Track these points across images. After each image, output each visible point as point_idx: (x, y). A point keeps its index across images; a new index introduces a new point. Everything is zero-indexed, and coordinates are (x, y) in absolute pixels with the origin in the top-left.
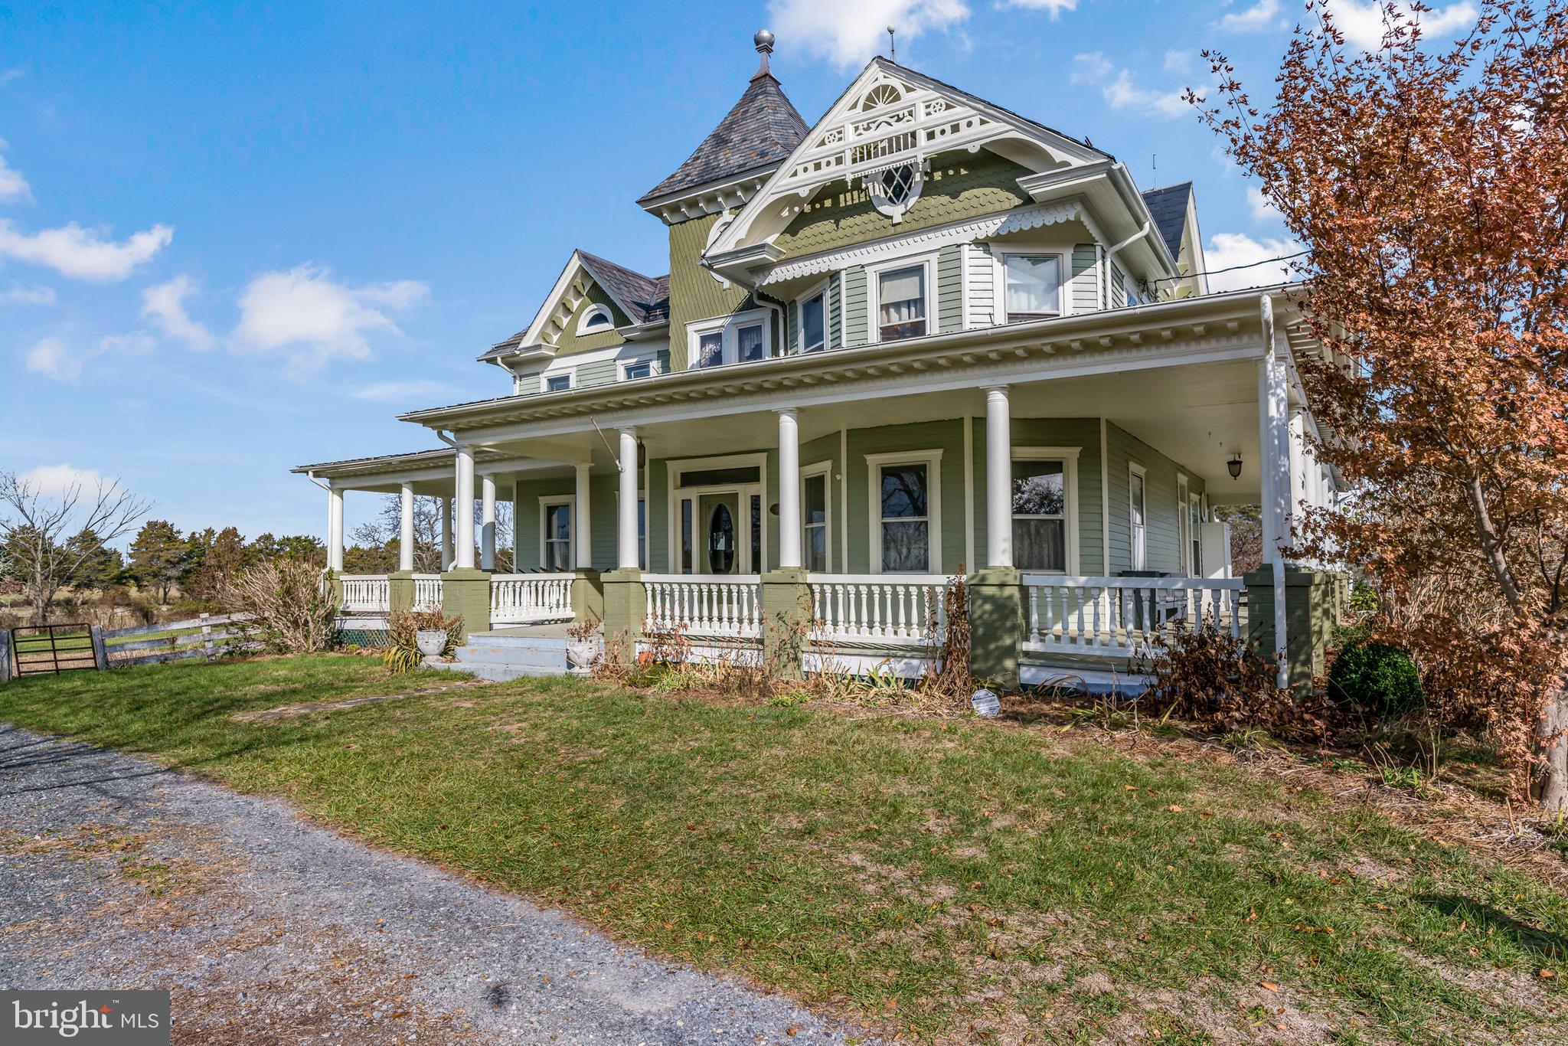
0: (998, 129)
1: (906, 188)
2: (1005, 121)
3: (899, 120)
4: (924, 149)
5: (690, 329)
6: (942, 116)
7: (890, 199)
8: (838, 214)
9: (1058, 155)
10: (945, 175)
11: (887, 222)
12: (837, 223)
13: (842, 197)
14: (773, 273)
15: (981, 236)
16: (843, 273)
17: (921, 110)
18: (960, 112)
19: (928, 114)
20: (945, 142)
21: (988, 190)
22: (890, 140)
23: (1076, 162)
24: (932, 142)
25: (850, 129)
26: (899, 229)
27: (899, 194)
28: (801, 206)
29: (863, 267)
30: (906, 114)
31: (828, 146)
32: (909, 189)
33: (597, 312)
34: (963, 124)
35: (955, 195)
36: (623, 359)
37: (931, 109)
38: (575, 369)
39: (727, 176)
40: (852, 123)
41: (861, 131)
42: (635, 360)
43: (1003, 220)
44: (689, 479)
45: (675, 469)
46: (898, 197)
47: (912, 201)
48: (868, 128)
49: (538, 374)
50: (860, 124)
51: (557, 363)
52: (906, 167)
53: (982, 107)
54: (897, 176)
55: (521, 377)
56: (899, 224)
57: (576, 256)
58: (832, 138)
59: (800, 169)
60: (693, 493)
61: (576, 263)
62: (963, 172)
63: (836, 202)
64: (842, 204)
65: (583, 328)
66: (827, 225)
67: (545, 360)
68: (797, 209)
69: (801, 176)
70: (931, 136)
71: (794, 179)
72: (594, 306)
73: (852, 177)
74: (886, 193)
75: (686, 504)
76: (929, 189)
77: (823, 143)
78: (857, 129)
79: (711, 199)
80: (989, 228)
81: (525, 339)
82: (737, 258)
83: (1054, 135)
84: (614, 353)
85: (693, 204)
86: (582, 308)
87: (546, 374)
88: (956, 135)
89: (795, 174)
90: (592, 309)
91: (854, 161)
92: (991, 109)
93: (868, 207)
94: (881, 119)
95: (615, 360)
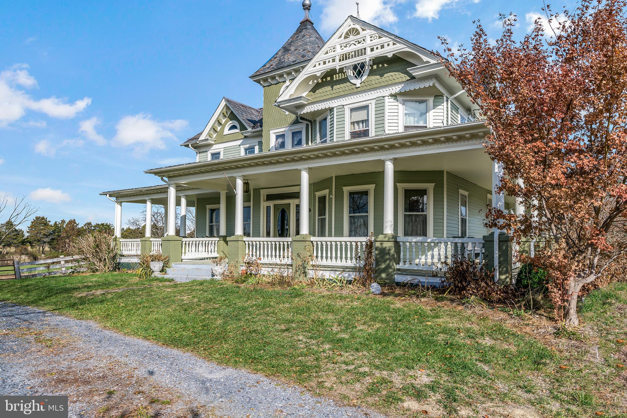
0: (400, 47)
1: (362, 72)
2: (403, 44)
3: (359, 43)
4: (369, 56)
5: (271, 132)
6: (377, 41)
7: (356, 77)
8: (332, 83)
9: (425, 59)
10: (378, 67)
11: (354, 86)
12: (332, 87)
13: (335, 76)
14: (306, 108)
15: (393, 92)
16: (335, 109)
17: (368, 39)
18: (384, 39)
19: (371, 40)
20: (378, 53)
21: (397, 73)
22: (355, 52)
23: (433, 62)
24: (373, 52)
25: (338, 47)
26: (359, 89)
27: (359, 74)
28: (317, 80)
29: (343, 106)
30: (362, 40)
31: (329, 54)
32: (364, 73)
33: (232, 125)
34: (386, 45)
35: (382, 75)
36: (243, 145)
37: (372, 38)
38: (223, 149)
39: (288, 66)
40: (339, 44)
41: (343, 47)
42: (248, 145)
43: (402, 86)
44: (270, 197)
45: (264, 193)
46: (359, 76)
47: (364, 78)
48: (346, 46)
49: (207, 151)
50: (343, 45)
51: (215, 147)
52: (362, 63)
53: (393, 38)
54: (359, 67)
55: (199, 153)
56: (359, 87)
57: (224, 100)
58: (331, 50)
59: (317, 64)
60: (271, 204)
61: (223, 103)
62: (386, 65)
63: (332, 78)
64: (335, 79)
65: (226, 131)
66: (329, 88)
67: (210, 145)
68: (315, 81)
69: (318, 67)
70: (372, 50)
71: (315, 68)
72: (231, 122)
73: (339, 67)
74: (354, 74)
75: (268, 208)
76: (372, 73)
77: (327, 53)
78: (341, 47)
79: (281, 76)
80: (396, 89)
81: (201, 136)
82: (290, 102)
83: (423, 50)
84: (239, 142)
85: (273, 78)
86: (226, 123)
87: (210, 152)
88: (383, 49)
89: (315, 66)
90: (230, 123)
91: (340, 60)
92: (397, 39)
93: (346, 80)
94: (352, 42)
95: (240, 145)
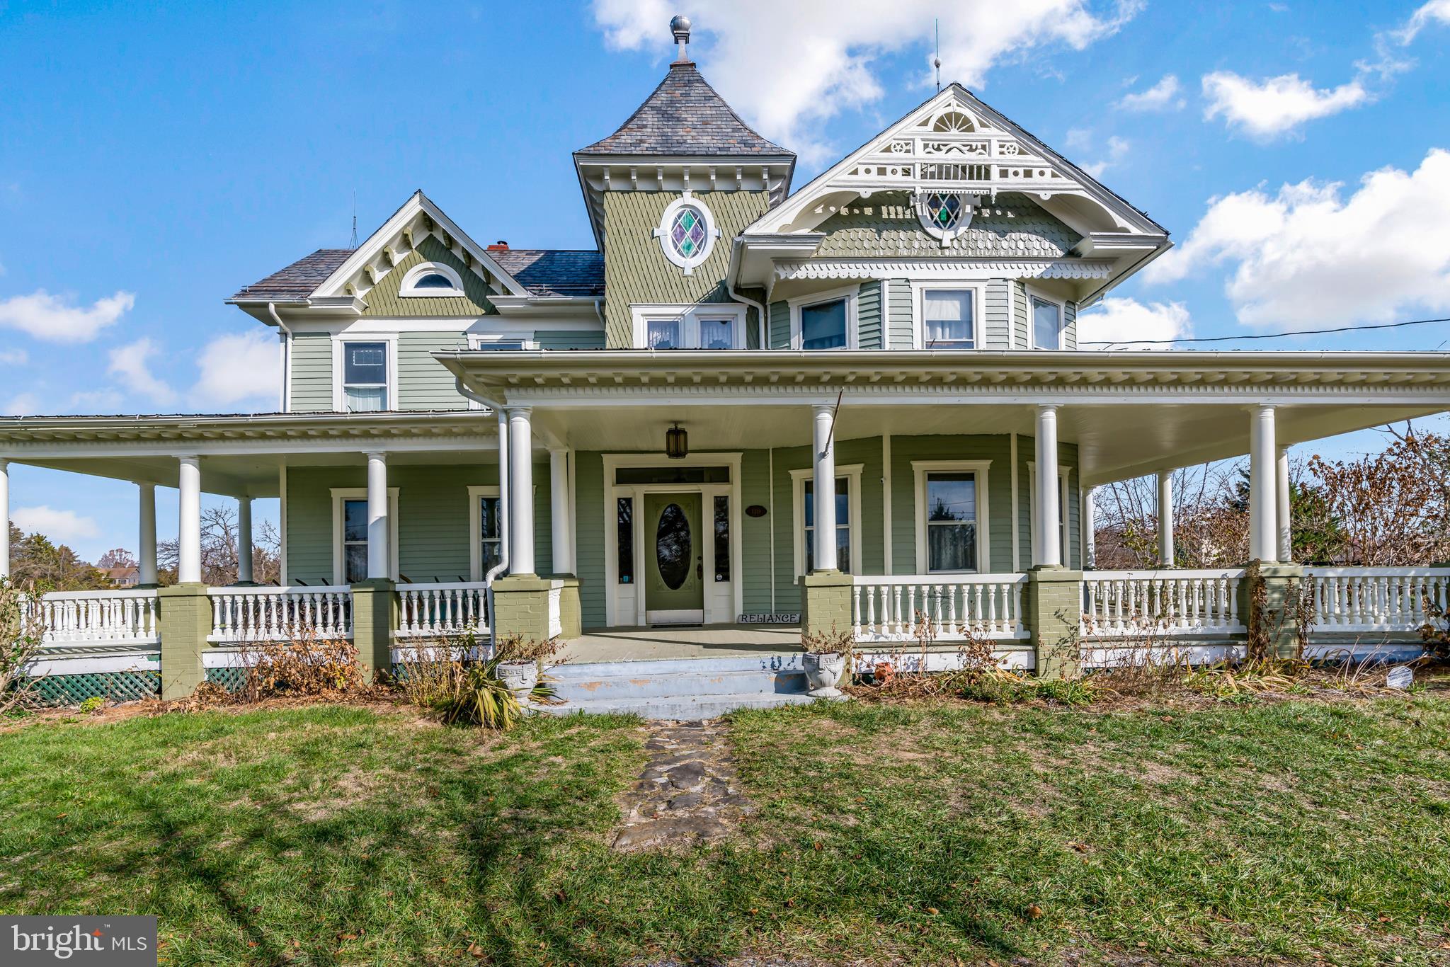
0: (1067, 185)
1: (953, 216)
2: (1076, 179)
3: (971, 150)
4: (995, 185)
5: (637, 312)
6: (1012, 158)
7: (936, 222)
8: (880, 224)
9: (1120, 222)
10: (993, 215)
11: (934, 244)
12: (879, 232)
13: (884, 208)
14: (803, 268)
15: (1027, 275)
16: (886, 283)
17: (995, 148)
18: (1031, 159)
19: (1002, 153)
20: (1015, 183)
21: (1034, 237)
23: (1135, 231)
24: (1005, 180)
25: (919, 145)
26: (947, 253)
27: (947, 221)
28: (838, 207)
29: (908, 280)
30: (980, 147)
31: (895, 154)
32: (956, 217)
33: (433, 273)
34: (1036, 172)
35: (1003, 234)
36: (479, 333)
37: (1004, 150)
38: (397, 336)
39: (707, 155)
40: (923, 140)
41: (930, 149)
42: (499, 337)
43: (1048, 266)
44: (624, 477)
45: (610, 465)
46: (945, 223)
47: (962, 230)
48: (938, 149)
49: (329, 334)
50: (931, 143)
51: (359, 325)
52: (952, 196)
53: (1057, 162)
54: (944, 203)
55: (294, 335)
56: (947, 248)
57: (417, 198)
58: (898, 148)
59: (862, 169)
60: (638, 492)
61: (414, 208)
62: (1010, 215)
63: (878, 212)
64: (885, 216)
65: (408, 286)
66: (870, 233)
67: (349, 318)
68: (833, 209)
69: (862, 176)
70: (1004, 174)
71: (854, 177)
72: (430, 265)
73: (921, 191)
74: (932, 217)
75: (625, 505)
76: (977, 222)
77: (888, 150)
78: (926, 146)
79: (676, 176)
80: (1035, 271)
81: (323, 286)
82: (784, 243)
83: (1120, 203)
84: (465, 324)
85: (650, 175)
86: (408, 264)
87: (341, 336)
88: (1028, 180)
89: (855, 172)
90: (426, 267)
91: (924, 177)
92: (1065, 165)
93: (915, 224)
94: (953, 144)
95: (465, 333)
